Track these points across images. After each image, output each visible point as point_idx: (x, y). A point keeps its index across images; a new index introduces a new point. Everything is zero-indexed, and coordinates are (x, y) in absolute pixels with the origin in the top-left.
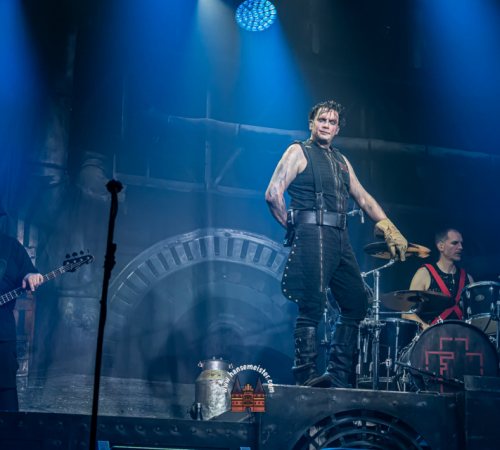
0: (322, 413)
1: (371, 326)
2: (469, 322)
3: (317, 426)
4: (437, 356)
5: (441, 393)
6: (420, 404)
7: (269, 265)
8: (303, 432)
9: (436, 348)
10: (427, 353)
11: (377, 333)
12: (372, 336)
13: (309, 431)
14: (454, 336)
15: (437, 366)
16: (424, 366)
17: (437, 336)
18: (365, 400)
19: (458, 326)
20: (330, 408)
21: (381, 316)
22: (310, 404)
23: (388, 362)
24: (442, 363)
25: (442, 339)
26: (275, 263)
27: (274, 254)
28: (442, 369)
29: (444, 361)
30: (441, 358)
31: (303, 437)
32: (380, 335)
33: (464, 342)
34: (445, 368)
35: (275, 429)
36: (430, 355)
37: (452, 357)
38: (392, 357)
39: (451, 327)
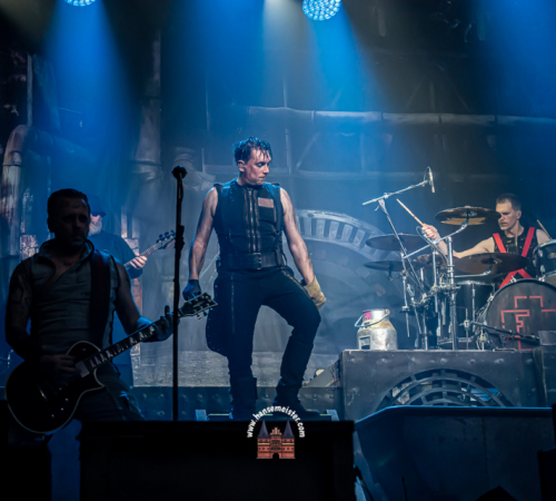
0: (403, 374)
1: (447, 291)
2: (542, 279)
4: (513, 314)
5: (520, 349)
6: (497, 361)
7: (351, 241)
8: (386, 393)
9: (510, 306)
10: (502, 313)
11: (453, 296)
12: (448, 300)
13: (391, 392)
14: (529, 294)
15: (514, 325)
16: (501, 324)
17: (512, 296)
18: (443, 360)
19: (531, 284)
20: (410, 370)
21: (456, 280)
22: (390, 367)
23: (466, 324)
24: (517, 321)
25: (516, 298)
26: (356, 238)
27: (355, 230)
28: (518, 327)
29: (520, 319)
30: (517, 316)
31: (386, 398)
32: (457, 298)
33: (539, 300)
34: (522, 325)
35: (360, 392)
36: (506, 314)
37: (528, 315)
38: (470, 318)
39: (524, 284)
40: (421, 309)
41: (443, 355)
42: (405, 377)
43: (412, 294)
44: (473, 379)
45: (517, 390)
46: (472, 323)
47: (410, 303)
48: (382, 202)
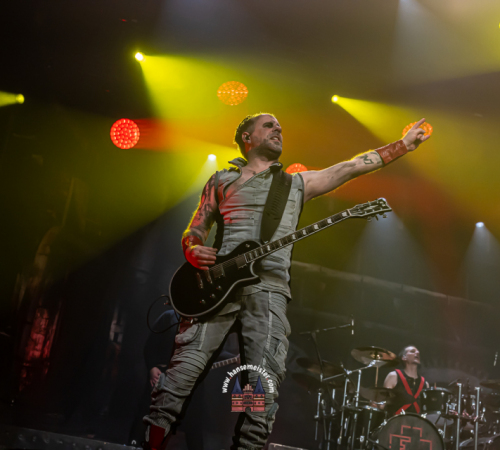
1: (351, 410)
2: (424, 416)
4: (399, 439)
9: (398, 432)
10: (391, 436)
11: (356, 416)
12: (351, 419)
14: (412, 425)
15: (398, 446)
16: (389, 445)
17: (400, 424)
19: (415, 418)
21: (360, 404)
23: (362, 438)
24: (401, 444)
25: (403, 426)
29: (404, 443)
30: (401, 441)
32: (358, 417)
33: (419, 431)
34: (403, 448)
36: (393, 438)
37: (409, 441)
38: (365, 435)
39: (410, 418)
40: (329, 418)
43: (324, 407)
46: (365, 439)
47: (321, 414)
48: (314, 335)
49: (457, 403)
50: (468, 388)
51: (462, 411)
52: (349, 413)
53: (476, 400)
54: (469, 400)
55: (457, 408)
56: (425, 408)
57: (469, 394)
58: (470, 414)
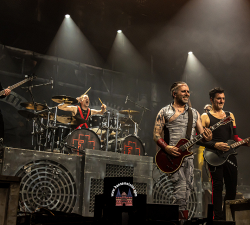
0: (30, 160)
1: (52, 128)
2: (91, 129)
3: (27, 165)
4: (77, 141)
5: (78, 155)
6: (69, 159)
8: (21, 167)
9: (77, 138)
10: (73, 140)
11: (54, 131)
12: (52, 133)
13: (24, 167)
14: (85, 134)
15: (77, 145)
16: (72, 144)
17: (78, 134)
18: (47, 156)
19: (86, 130)
20: (33, 158)
21: (56, 125)
22: (25, 156)
23: (58, 143)
24: (79, 144)
25: (80, 135)
28: (79, 146)
29: (80, 143)
30: (79, 142)
31: (21, 169)
32: (55, 131)
33: (88, 137)
34: (80, 146)
35: (10, 166)
36: (75, 141)
37: (83, 142)
38: (60, 141)
39: (84, 130)
40: (40, 133)
41: (48, 154)
42: (31, 161)
43: (37, 128)
44: (59, 165)
45: (75, 171)
46: (60, 143)
47: (35, 131)
48: (30, 88)
49: (107, 122)
50: (113, 114)
51: (110, 126)
52: (50, 130)
53: (117, 120)
54: (113, 120)
55: (107, 124)
56: (91, 125)
57: (114, 117)
58: (114, 127)
